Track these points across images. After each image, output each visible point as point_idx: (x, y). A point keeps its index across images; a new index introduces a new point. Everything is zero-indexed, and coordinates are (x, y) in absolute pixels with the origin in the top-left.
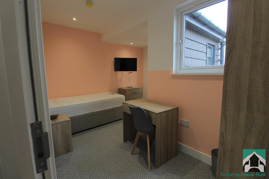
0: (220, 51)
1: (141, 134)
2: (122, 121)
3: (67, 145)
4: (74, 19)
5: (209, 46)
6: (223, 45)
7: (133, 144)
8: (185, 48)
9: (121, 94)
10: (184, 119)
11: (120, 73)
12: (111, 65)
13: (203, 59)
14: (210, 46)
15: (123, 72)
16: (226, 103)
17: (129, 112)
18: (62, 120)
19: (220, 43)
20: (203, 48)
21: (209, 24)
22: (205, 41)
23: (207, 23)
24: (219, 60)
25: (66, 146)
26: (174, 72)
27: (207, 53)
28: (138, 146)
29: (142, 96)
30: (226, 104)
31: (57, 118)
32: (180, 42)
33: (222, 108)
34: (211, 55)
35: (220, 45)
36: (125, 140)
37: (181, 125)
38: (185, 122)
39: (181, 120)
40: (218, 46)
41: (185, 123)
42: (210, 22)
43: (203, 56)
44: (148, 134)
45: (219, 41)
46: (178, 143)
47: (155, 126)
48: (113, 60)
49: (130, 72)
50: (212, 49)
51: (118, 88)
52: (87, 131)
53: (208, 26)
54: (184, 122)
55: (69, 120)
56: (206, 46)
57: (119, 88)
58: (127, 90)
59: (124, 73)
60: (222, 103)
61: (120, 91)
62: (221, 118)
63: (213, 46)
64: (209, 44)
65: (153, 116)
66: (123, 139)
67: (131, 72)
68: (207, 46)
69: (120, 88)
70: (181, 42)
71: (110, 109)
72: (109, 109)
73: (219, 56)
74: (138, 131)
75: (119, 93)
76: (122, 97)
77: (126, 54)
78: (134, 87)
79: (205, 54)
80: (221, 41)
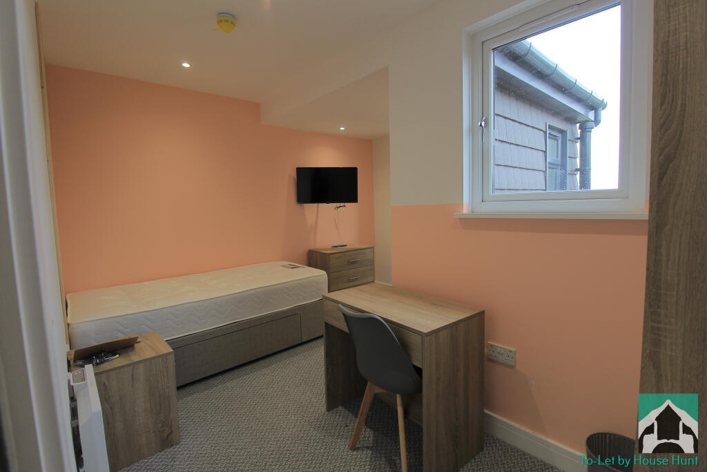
0: (578, 145)
1: (378, 390)
2: (322, 342)
3: (163, 426)
4: (186, 65)
5: (549, 133)
6: (588, 130)
7: (356, 417)
8: (496, 140)
9: (316, 267)
10: (501, 343)
11: (311, 208)
12: (287, 186)
13: (537, 169)
14: (552, 133)
15: (320, 204)
16: (659, 322)
17: (342, 326)
18: (149, 354)
19: (578, 125)
20: (537, 139)
21: (552, 74)
22: (541, 120)
23: (548, 72)
24: (577, 170)
25: (161, 429)
26: (465, 211)
27: (545, 152)
28: (369, 423)
29: (373, 269)
30: (659, 325)
31: (136, 345)
32: (481, 125)
33: (645, 337)
34: (557, 157)
35: (579, 131)
36: (332, 404)
37: (490, 360)
38: (502, 352)
39: (492, 346)
40: (573, 133)
41: (502, 354)
42: (555, 70)
43: (537, 160)
44: (399, 393)
45: (576, 119)
46: (485, 411)
47: (419, 371)
48: (294, 174)
49: (338, 205)
50: (560, 141)
51: (307, 249)
52: (221, 378)
53: (549, 79)
54: (499, 353)
55: (169, 354)
56: (542, 133)
57: (309, 251)
58: (331, 256)
59: (324, 207)
60: (645, 322)
61: (314, 259)
62: (642, 368)
63: (562, 132)
64: (551, 127)
65: (415, 341)
66: (324, 400)
67: (342, 204)
68: (545, 133)
69: (312, 248)
70: (483, 124)
71: (287, 310)
72: (282, 312)
73: (578, 160)
74: (369, 384)
75: (310, 265)
76: (320, 275)
77: (326, 158)
78: (349, 247)
79: (541, 154)
80: (579, 119)
